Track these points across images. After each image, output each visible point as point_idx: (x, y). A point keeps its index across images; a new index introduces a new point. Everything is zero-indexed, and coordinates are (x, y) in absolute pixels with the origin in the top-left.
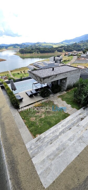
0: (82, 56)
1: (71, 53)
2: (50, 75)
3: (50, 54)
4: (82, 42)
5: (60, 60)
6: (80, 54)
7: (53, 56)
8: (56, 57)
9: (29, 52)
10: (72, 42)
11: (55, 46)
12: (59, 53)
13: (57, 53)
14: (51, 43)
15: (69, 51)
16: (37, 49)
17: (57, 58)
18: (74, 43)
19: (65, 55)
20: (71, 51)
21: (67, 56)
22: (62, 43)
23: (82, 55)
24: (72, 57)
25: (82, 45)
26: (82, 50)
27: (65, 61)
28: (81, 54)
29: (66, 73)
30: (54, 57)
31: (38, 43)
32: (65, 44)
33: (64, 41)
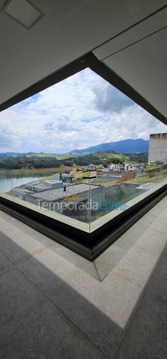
0: (104, 172)
1: (86, 168)
2: (61, 197)
3: (52, 170)
4: (99, 152)
5: (71, 178)
6: (99, 168)
7: (58, 173)
8: (64, 173)
9: (15, 166)
10: (85, 153)
11: (59, 158)
12: (67, 167)
13: (63, 168)
14: (53, 154)
15: (84, 165)
16: (29, 162)
17: (65, 175)
18: (89, 153)
19: (78, 170)
20: (86, 164)
21: (81, 172)
22: (70, 154)
23: (102, 170)
24: (89, 172)
25: (100, 156)
26: (101, 163)
27: (78, 179)
28: (102, 168)
29: (85, 194)
30: (60, 174)
31: (30, 153)
32: (76, 155)
33: (72, 151)
